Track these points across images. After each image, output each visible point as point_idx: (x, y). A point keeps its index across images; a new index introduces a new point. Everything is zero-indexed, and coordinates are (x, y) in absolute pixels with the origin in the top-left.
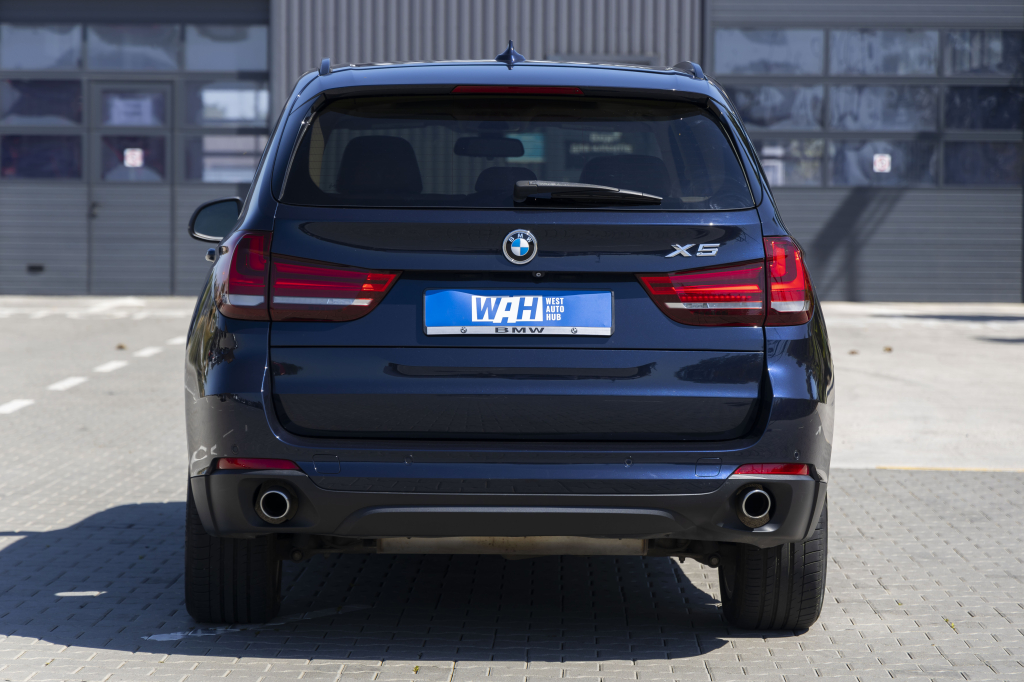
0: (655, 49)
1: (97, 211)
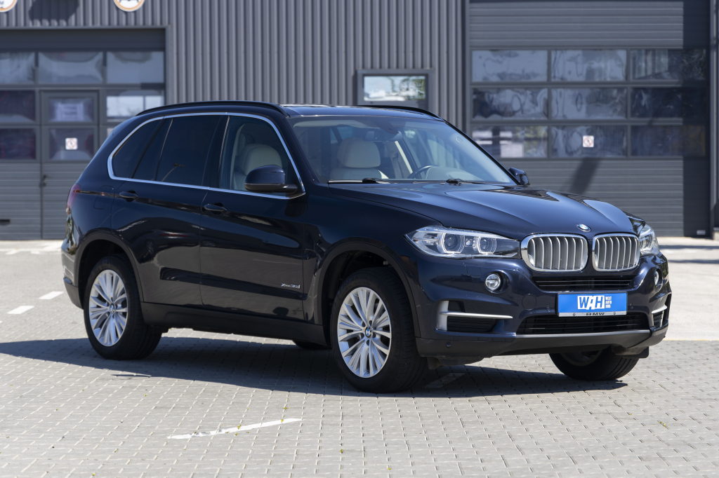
0: (431, 66)
1: (46, 181)
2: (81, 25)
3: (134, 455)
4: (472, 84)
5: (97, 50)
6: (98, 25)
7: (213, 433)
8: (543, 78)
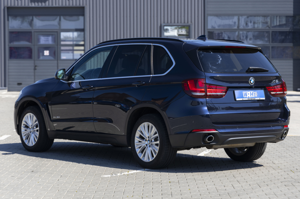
0: (191, 22)
1: (36, 68)
2: (51, 5)
3: (90, 183)
4: (208, 29)
5: (57, 15)
6: (57, 5)
7: (119, 174)
8: (236, 28)
